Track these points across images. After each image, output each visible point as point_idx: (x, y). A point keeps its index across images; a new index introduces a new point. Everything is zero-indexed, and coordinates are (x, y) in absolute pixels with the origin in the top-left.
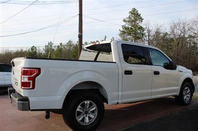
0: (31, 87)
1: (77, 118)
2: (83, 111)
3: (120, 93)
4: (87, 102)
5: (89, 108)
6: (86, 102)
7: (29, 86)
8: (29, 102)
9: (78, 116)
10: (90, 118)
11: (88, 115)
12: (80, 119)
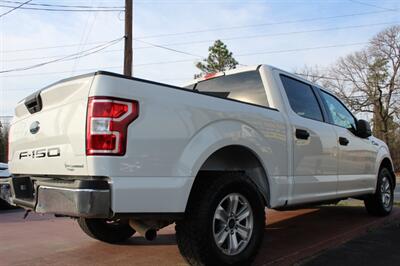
0: (116, 151)
1: (216, 236)
2: (226, 218)
3: (290, 180)
4: (234, 198)
5: (237, 211)
6: (231, 198)
7: (114, 148)
8: (110, 192)
9: (216, 232)
10: (239, 238)
11: (235, 231)
12: (221, 241)
